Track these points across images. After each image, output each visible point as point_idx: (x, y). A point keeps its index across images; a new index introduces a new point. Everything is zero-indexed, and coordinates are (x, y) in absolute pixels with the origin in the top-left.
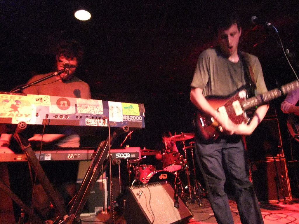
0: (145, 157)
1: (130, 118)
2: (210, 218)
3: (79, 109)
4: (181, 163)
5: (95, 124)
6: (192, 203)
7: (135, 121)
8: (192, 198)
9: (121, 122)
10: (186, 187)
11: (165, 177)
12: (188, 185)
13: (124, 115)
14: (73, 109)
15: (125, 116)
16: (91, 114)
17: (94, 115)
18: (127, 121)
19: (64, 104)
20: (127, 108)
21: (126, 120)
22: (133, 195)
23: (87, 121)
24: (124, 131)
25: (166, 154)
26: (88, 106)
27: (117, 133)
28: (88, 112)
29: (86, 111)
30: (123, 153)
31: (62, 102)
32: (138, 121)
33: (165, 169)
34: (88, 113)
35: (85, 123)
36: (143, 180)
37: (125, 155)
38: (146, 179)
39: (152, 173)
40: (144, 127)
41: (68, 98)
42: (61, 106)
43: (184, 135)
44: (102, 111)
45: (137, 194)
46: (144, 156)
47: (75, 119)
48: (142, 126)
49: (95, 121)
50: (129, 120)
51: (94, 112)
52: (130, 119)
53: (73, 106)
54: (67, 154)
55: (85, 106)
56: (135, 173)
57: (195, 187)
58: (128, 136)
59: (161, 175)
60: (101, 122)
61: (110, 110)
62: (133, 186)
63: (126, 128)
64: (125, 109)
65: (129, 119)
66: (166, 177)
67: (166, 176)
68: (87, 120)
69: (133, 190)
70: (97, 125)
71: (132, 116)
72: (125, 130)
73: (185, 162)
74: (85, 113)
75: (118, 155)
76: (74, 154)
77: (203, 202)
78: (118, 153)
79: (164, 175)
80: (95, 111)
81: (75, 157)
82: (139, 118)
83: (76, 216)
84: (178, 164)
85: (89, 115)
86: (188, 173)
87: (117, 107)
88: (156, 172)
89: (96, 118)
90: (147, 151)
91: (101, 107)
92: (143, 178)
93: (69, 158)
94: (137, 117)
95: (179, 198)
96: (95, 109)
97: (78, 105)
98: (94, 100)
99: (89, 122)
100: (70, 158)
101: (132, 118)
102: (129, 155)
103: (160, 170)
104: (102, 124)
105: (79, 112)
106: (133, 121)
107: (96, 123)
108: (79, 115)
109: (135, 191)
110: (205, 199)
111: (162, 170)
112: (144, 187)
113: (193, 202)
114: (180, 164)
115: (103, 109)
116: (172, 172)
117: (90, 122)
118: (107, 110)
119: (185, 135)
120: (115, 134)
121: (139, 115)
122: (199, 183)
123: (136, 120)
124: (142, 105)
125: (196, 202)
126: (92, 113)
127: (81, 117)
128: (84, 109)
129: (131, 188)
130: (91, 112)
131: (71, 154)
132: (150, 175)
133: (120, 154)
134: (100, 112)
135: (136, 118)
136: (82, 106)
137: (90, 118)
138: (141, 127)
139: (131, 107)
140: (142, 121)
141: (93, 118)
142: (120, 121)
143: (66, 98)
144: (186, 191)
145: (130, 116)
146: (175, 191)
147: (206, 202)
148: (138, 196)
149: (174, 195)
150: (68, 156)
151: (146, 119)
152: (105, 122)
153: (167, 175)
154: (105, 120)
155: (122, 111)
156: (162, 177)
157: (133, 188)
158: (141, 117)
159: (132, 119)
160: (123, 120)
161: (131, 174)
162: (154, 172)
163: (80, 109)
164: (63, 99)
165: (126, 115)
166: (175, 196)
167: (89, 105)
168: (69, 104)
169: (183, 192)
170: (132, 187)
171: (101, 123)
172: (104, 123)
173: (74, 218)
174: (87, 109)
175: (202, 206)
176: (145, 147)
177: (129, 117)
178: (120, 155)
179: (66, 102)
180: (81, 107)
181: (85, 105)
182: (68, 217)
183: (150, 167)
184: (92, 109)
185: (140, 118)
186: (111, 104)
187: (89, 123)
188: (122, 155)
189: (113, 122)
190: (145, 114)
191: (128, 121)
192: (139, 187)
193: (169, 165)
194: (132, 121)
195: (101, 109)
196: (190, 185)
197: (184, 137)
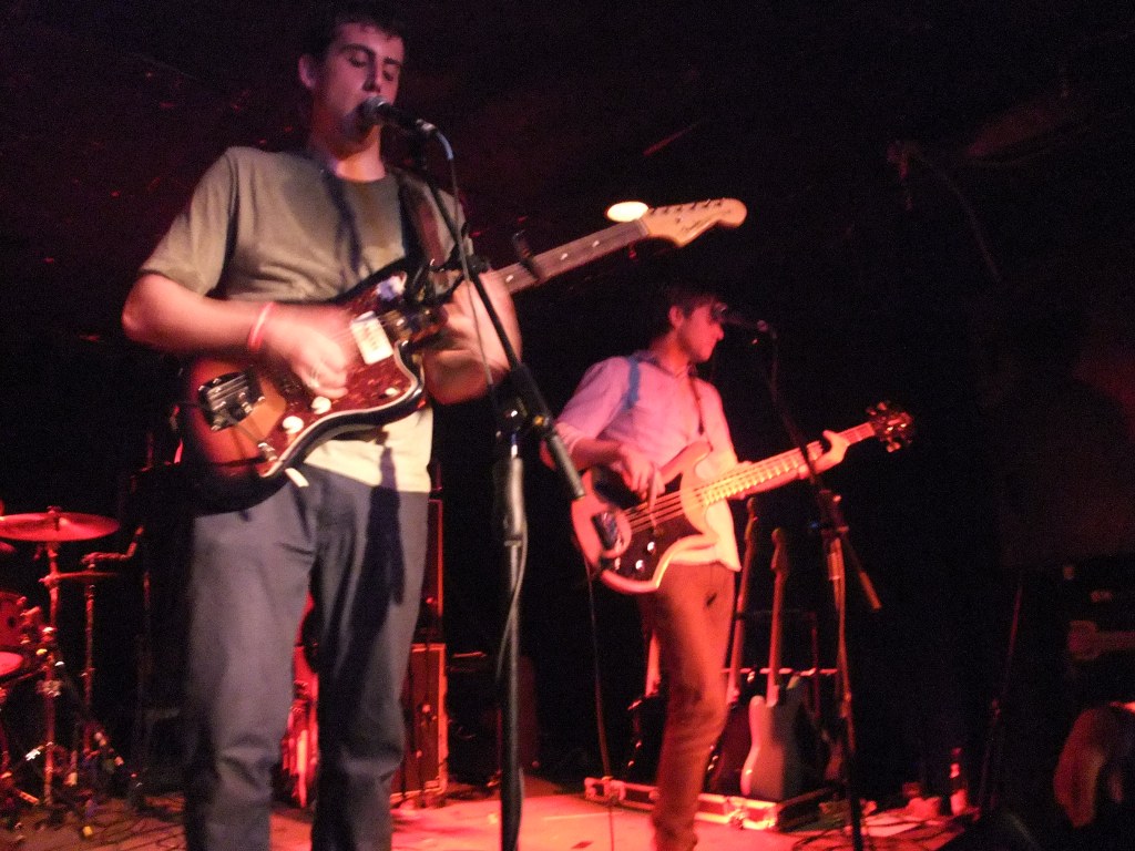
4: (25, 641)
6: (47, 826)
10: (33, 754)
12: (44, 743)
73: (45, 639)
113: (55, 821)
114: (19, 650)
119: (63, 521)
122: (99, 735)
125: (69, 820)
147: (117, 817)
175: (92, 835)
196: (56, 741)
197: (58, 528)
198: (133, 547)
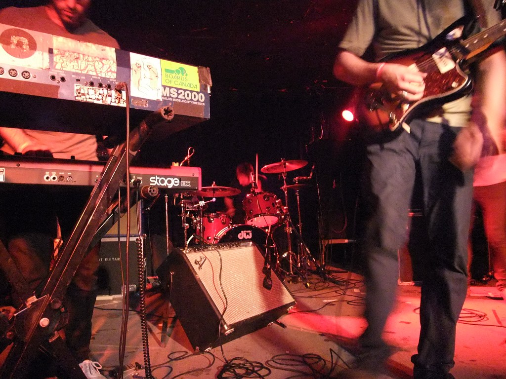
0: (214, 199)
1: (179, 94)
2: (324, 306)
3: (58, 61)
4: (278, 212)
5: (97, 99)
6: (293, 282)
7: (188, 102)
8: (294, 273)
9: (158, 102)
10: (285, 255)
11: (248, 235)
12: (288, 251)
13: (165, 87)
14: (43, 59)
15: (167, 89)
16: (87, 75)
17: (96, 78)
18: (171, 99)
19: (19, 44)
20: (172, 72)
21: (170, 97)
22: (188, 263)
23: (77, 90)
24: (162, 116)
25: (251, 196)
26: (81, 56)
27: (150, 126)
28: (81, 70)
29: (76, 67)
30: (166, 177)
31: (14, 39)
32: (196, 103)
33: (249, 223)
34: (80, 72)
35: (73, 93)
36: (209, 240)
37: (169, 182)
38: (214, 238)
39: (226, 229)
40: (208, 117)
41: (32, 33)
42: (13, 46)
43: (285, 164)
44: (114, 72)
45: (196, 262)
46: (212, 198)
47: (50, 82)
48: (205, 114)
49: (98, 93)
50: (177, 98)
51: (96, 72)
52: (179, 97)
53: (43, 51)
54: (43, 172)
55: (73, 56)
56: (196, 228)
57: (300, 254)
58: (183, 161)
59: (242, 232)
60: (111, 96)
61: (132, 72)
62: (188, 248)
63: (167, 112)
64: (169, 74)
65: (176, 96)
66: (250, 237)
67: (251, 234)
68: (78, 87)
69: (187, 255)
70: (101, 100)
71: (183, 92)
72: (166, 117)
73: (284, 211)
74: (74, 71)
75: (155, 180)
76: (57, 171)
77: (312, 281)
78: (154, 176)
79: (247, 232)
80: (98, 70)
81: (61, 177)
82: (198, 97)
83: (52, 299)
84: (272, 215)
85: (84, 78)
86: (289, 230)
87: (149, 67)
88: (233, 226)
89: (101, 85)
90: (217, 189)
91: (112, 62)
92: (210, 238)
93: (47, 181)
94: (194, 93)
95: (272, 272)
96: (98, 65)
97: (55, 52)
98: (97, 45)
99: (82, 91)
100: (49, 180)
101: (184, 96)
102: (178, 182)
103: (240, 225)
104: (113, 100)
105: (58, 67)
106: (185, 101)
107: (100, 97)
108: (58, 73)
109: (192, 257)
110: (315, 276)
111: (244, 224)
112: (209, 250)
113: (294, 280)
114: (276, 215)
115: (116, 66)
116: (262, 228)
117: (86, 92)
118: (126, 70)
119: (287, 164)
120: (144, 127)
121: (199, 91)
122: (307, 249)
123: (191, 100)
124: (207, 71)
125: (300, 280)
126: (91, 73)
127: (63, 79)
128: (71, 62)
129: (184, 252)
130: (87, 69)
131: (51, 171)
132: (222, 233)
133: (159, 178)
134: (110, 73)
135: (191, 96)
136: (67, 54)
137: (86, 84)
138: (202, 116)
139: (182, 72)
140: (204, 104)
141: (92, 84)
142: (155, 99)
143: (26, 30)
144: (285, 261)
145: (178, 89)
146: (266, 258)
147: (317, 281)
148: (198, 266)
149: (262, 266)
150: (45, 175)
151: (214, 100)
152: (120, 97)
153: (252, 232)
154: (120, 92)
155: (160, 76)
156: (242, 235)
157: (188, 251)
158: (201, 94)
159: (184, 98)
160: (163, 96)
161: (187, 230)
162: (229, 227)
163: (61, 61)
164: (18, 33)
165: (170, 88)
166: (265, 268)
167: (84, 55)
168: (33, 46)
169: (278, 262)
170: (186, 248)
171: (111, 99)
172: (119, 99)
173: (50, 304)
174: (77, 62)
175: (310, 287)
176: (214, 182)
177: (177, 93)
178: (158, 180)
179: (25, 41)
180: (62, 55)
181: (74, 53)
182: (36, 300)
183: (222, 219)
184: (91, 63)
185: (201, 97)
186: (135, 58)
187: (83, 94)
188: (163, 182)
189: (141, 99)
190: (211, 89)
191: (174, 100)
192: (199, 250)
193: (257, 216)
194: (183, 101)
195: (112, 67)
196: (292, 251)
197: (285, 167)
198: (311, 174)
